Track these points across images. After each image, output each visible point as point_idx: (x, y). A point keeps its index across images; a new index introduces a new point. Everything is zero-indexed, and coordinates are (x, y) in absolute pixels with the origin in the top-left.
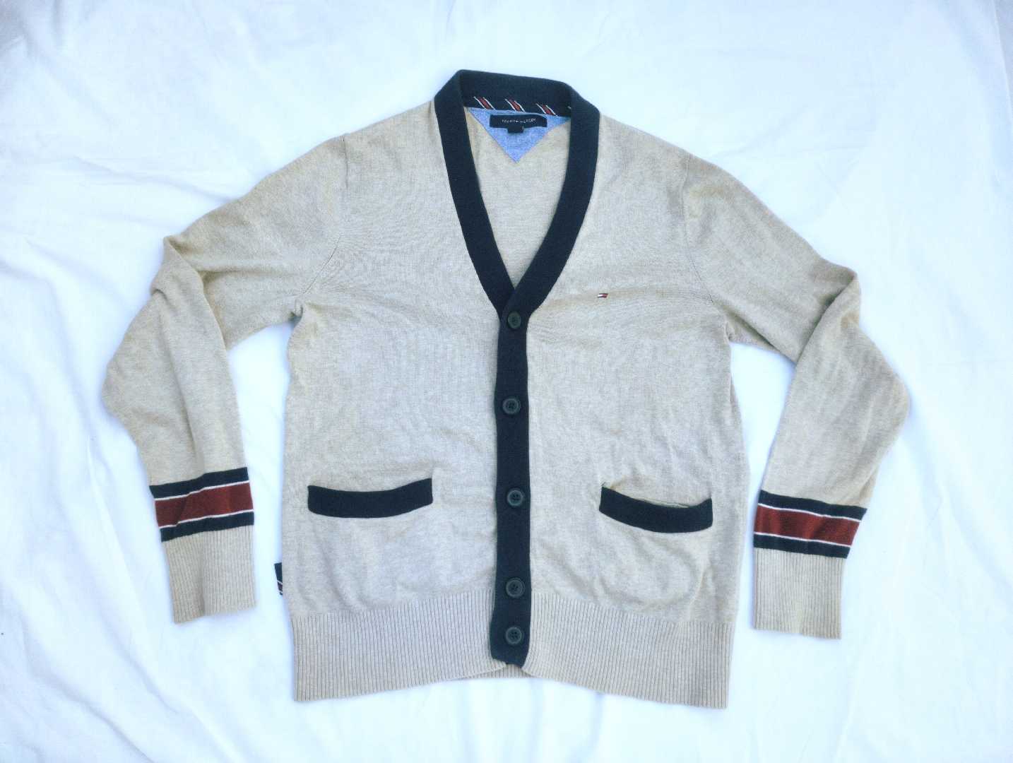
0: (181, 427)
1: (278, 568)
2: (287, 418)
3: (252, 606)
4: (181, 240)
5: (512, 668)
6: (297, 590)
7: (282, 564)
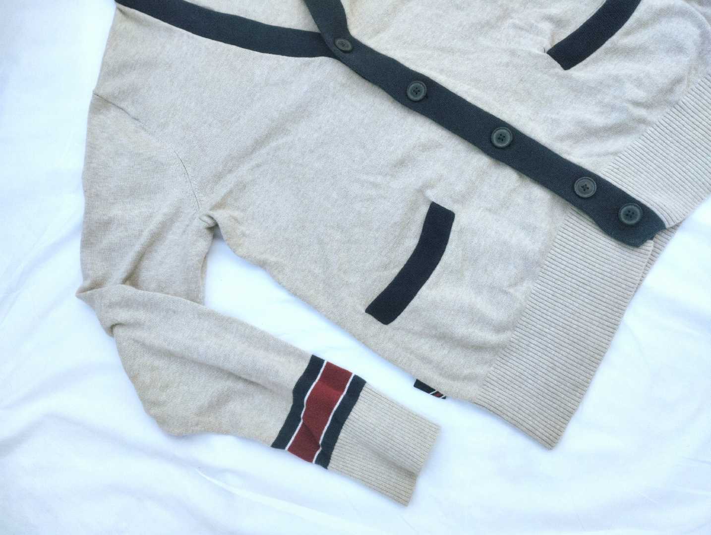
0: (240, 386)
1: (420, 385)
2: (295, 293)
3: (438, 429)
4: (88, 283)
5: (659, 237)
6: (451, 382)
7: (419, 379)
